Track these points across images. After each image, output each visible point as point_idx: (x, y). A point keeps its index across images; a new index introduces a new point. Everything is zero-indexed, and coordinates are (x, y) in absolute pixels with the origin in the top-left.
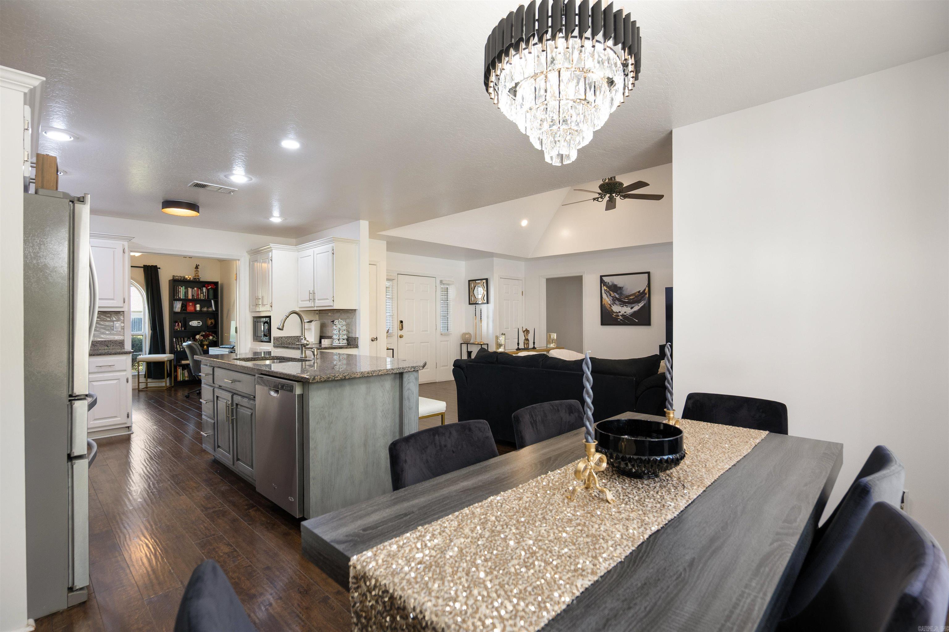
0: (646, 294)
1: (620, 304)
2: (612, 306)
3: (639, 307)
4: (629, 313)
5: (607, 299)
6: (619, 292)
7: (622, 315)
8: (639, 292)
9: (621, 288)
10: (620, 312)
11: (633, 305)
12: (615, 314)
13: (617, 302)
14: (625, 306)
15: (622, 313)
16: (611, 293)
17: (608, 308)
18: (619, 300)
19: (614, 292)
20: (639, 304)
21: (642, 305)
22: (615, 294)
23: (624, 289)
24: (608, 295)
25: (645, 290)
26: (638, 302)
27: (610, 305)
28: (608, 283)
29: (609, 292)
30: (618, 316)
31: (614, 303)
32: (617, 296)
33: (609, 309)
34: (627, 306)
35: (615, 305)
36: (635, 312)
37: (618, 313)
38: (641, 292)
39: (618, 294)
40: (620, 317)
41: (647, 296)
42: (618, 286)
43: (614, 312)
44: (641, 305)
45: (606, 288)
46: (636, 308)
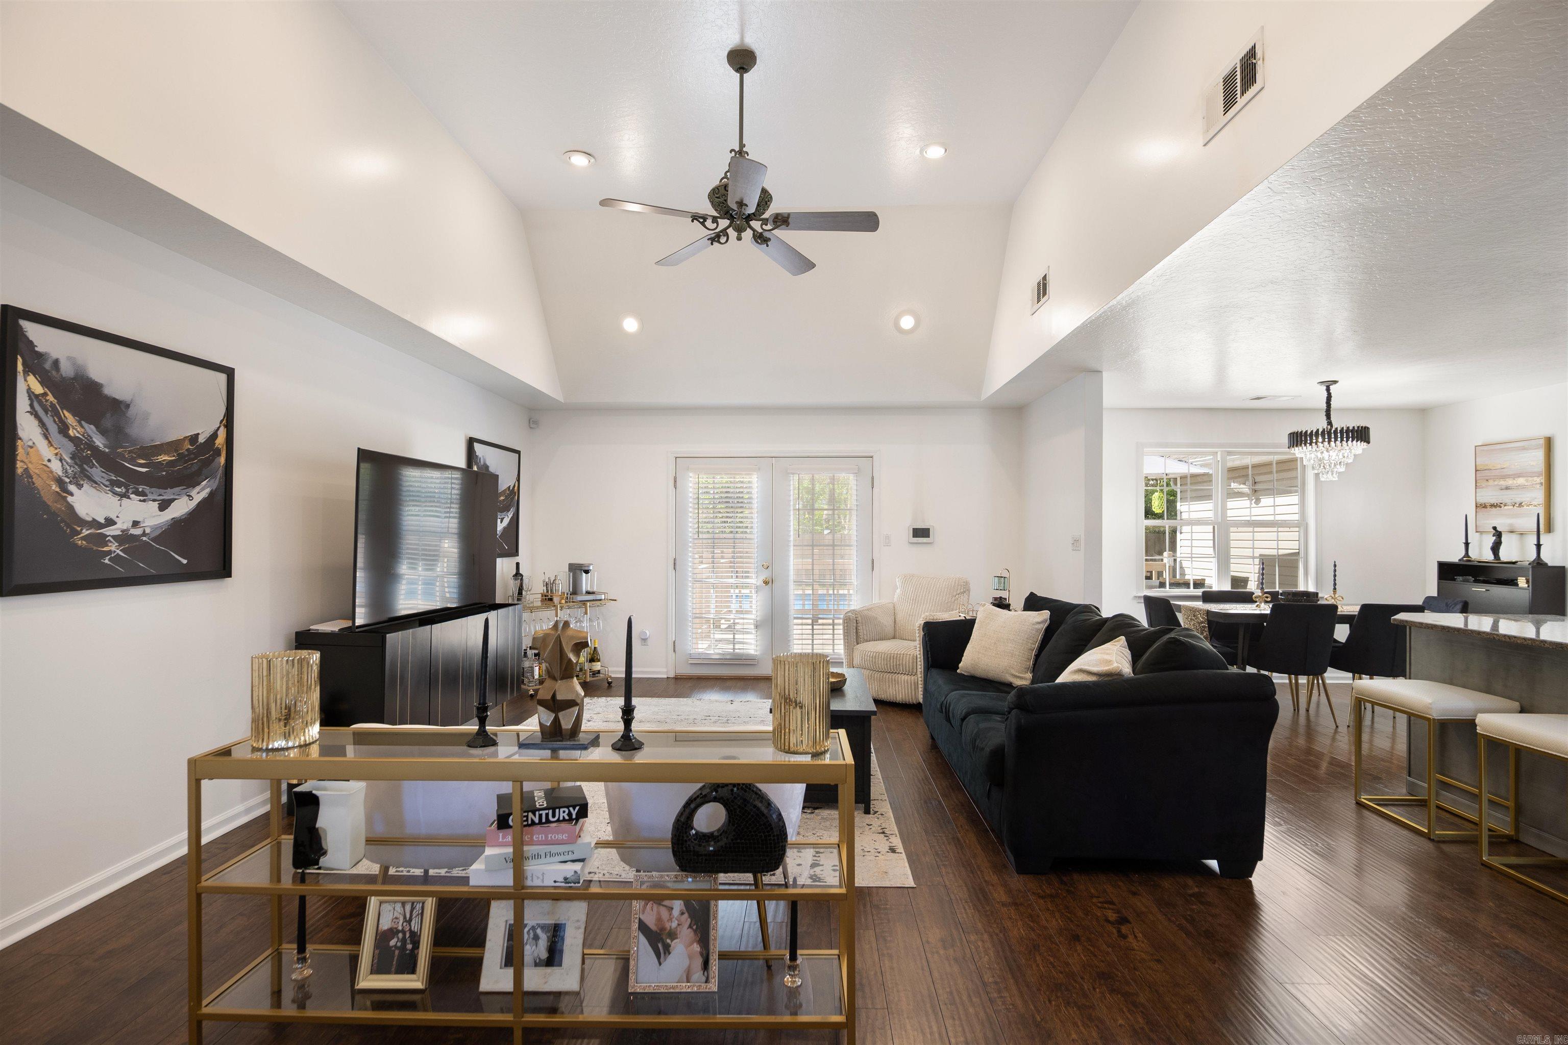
0: (218, 452)
1: (113, 483)
2: (72, 488)
3: (193, 504)
4: (155, 528)
5: (45, 451)
6: (108, 422)
7: (124, 538)
8: (194, 438)
9: (118, 407)
10: (110, 522)
11: (168, 494)
12: (85, 532)
13: (97, 472)
14: (137, 493)
15: (123, 524)
16: (70, 419)
17: (48, 499)
18: (109, 462)
19: (83, 416)
20: (193, 492)
21: (204, 494)
22: (91, 429)
23: (131, 412)
24: (53, 428)
25: (214, 436)
26: (188, 481)
27: (60, 482)
28: (56, 363)
29: (56, 413)
30: (102, 539)
31: (82, 477)
32: (99, 442)
33: (57, 506)
34: (143, 494)
35: (86, 486)
36: (176, 523)
37: (101, 526)
38: (202, 439)
39: (103, 432)
40: (113, 547)
41: (222, 460)
42: (109, 391)
43: (83, 523)
44: (200, 494)
45: (38, 389)
46: (182, 507)
